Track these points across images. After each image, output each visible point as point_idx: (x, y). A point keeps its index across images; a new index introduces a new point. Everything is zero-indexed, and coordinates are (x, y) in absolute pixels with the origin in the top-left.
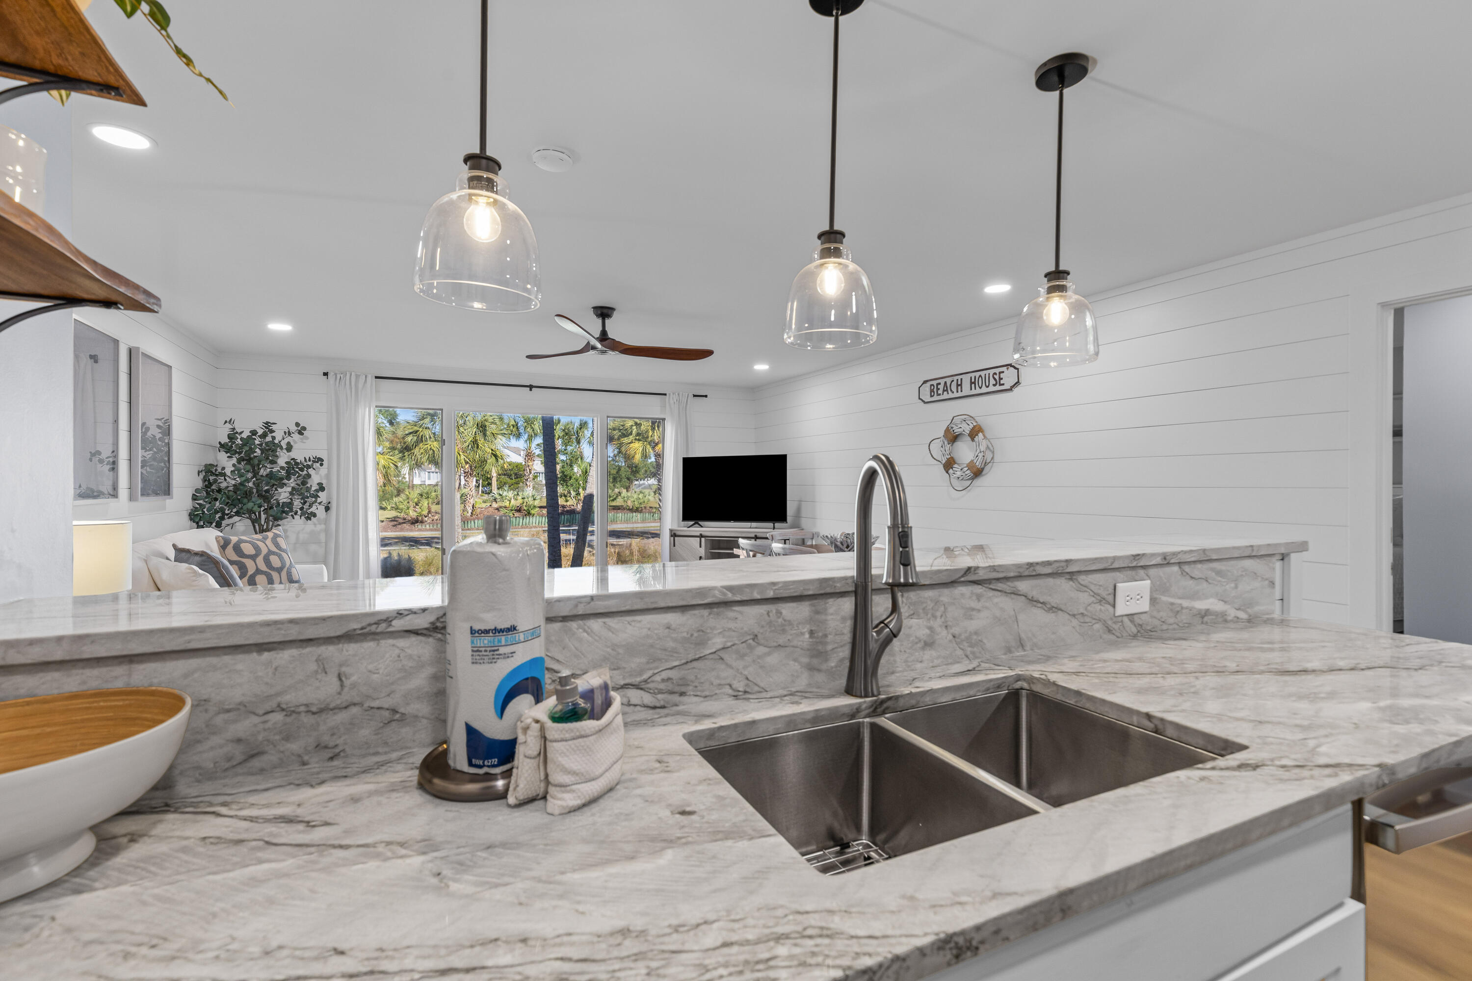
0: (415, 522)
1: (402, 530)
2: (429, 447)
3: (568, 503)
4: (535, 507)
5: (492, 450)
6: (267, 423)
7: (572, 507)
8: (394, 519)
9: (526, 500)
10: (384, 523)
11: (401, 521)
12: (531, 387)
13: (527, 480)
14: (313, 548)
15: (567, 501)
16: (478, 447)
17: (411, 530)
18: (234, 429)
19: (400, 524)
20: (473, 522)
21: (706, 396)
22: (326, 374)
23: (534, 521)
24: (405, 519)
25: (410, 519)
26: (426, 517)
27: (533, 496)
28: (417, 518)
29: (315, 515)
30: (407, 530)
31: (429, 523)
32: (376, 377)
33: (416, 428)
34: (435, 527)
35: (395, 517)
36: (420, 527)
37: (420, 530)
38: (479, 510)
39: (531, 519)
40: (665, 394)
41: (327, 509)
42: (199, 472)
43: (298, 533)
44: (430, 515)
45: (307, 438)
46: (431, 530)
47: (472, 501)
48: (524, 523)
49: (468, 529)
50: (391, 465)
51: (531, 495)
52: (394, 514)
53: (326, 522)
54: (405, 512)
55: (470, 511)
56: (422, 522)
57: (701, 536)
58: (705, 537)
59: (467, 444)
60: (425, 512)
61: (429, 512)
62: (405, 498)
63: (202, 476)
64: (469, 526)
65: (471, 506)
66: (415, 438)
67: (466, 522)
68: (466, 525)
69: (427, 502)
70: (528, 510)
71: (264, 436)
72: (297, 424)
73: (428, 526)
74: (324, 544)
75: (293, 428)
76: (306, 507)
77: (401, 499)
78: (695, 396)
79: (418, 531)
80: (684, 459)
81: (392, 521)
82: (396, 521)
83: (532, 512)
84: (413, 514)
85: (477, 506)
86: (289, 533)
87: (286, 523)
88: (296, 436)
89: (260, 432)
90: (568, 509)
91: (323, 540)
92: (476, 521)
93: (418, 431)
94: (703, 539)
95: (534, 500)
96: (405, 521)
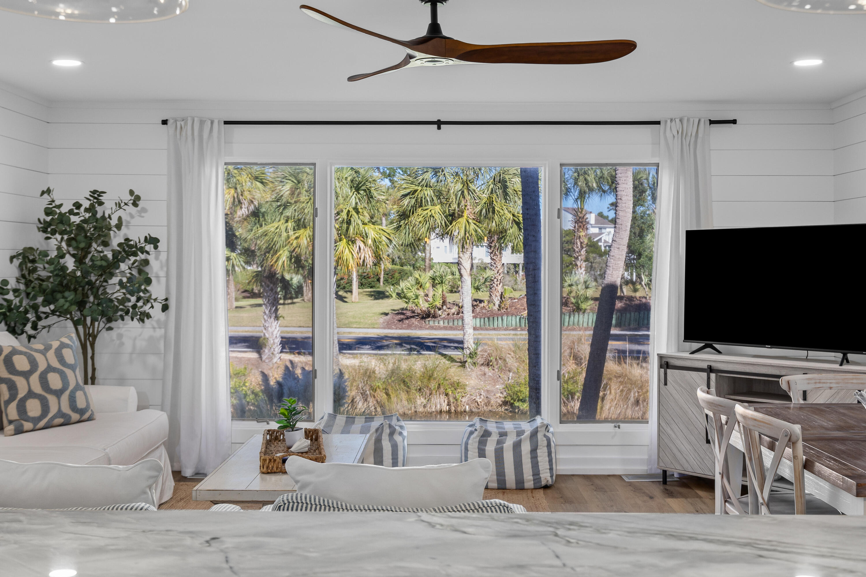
0: (426, 316)
1: (409, 327)
2: (430, 214)
3: (638, 295)
4: (586, 299)
5: (513, 215)
6: (94, 192)
7: (644, 300)
8: (401, 312)
9: (574, 287)
10: (388, 317)
11: (409, 314)
12: (439, 124)
13: (577, 258)
14: (152, 360)
15: (635, 290)
16: (494, 212)
17: (421, 328)
18: (53, 201)
19: (407, 318)
20: (500, 319)
21: (734, 122)
22: (165, 122)
23: (586, 320)
24: (413, 312)
25: (419, 312)
26: (440, 309)
27: (585, 282)
28: (429, 312)
29: (148, 316)
30: (416, 327)
31: (444, 319)
32: (226, 123)
33: (414, 187)
34: (451, 324)
35: (402, 309)
36: (431, 323)
37: (432, 328)
38: (509, 302)
39: (581, 316)
40: (658, 123)
41: (165, 308)
42: (12, 259)
43: (135, 339)
44: (444, 307)
45: (144, 210)
46: (445, 328)
47: (500, 288)
48: (571, 323)
49: (494, 329)
50: (384, 238)
51: (582, 280)
52: (400, 304)
53: (165, 325)
54: (414, 303)
55: (497, 303)
56: (434, 317)
57: (710, 370)
58: (717, 371)
59: (479, 208)
60: (439, 303)
61: (444, 303)
62: (413, 283)
63: (16, 262)
64: (496, 324)
65: (498, 295)
66: (413, 201)
67: (491, 319)
68: (491, 323)
69: (441, 289)
70: (577, 303)
71: (91, 209)
72: (131, 192)
73: (441, 323)
74: (163, 355)
75: (127, 198)
76: (140, 304)
77: (409, 285)
78: (712, 122)
79: (428, 329)
80: (689, 234)
81: (398, 314)
82: (403, 314)
83: (583, 306)
84: (424, 306)
85: (507, 295)
86: (124, 340)
87: (121, 326)
88: (131, 209)
89: (86, 204)
90: (637, 302)
91: (163, 352)
92: (505, 318)
93: (416, 191)
94: (713, 376)
95: (587, 287)
96: (414, 315)
